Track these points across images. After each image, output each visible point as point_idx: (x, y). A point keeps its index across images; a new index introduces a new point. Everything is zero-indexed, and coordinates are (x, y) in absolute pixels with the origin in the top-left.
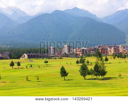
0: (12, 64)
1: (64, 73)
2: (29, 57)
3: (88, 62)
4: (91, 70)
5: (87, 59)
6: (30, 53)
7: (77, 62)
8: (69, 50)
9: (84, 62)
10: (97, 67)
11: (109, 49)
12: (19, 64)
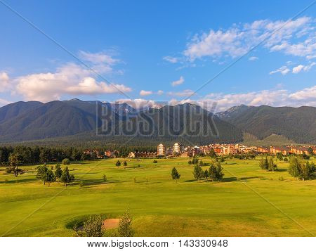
0: (118, 164)
1: (176, 175)
2: (137, 156)
3: (201, 163)
4: (206, 172)
5: (201, 159)
6: (137, 151)
7: (190, 163)
8: (180, 149)
9: (197, 162)
10: (213, 169)
11: (224, 149)
12: (125, 164)
